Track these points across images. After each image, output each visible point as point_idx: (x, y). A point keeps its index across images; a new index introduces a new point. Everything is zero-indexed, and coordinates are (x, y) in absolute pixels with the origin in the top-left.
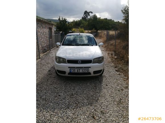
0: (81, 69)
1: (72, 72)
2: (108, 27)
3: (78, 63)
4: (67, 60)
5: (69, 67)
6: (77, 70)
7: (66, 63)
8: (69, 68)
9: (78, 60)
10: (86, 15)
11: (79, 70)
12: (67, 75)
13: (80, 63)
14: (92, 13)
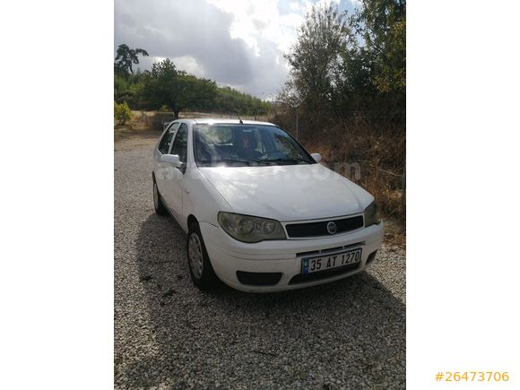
0: (339, 256)
1: (310, 271)
2: (210, 104)
3: (329, 234)
4: (284, 225)
5: (298, 255)
6: (327, 259)
7: (285, 239)
8: (300, 259)
9: (328, 222)
10: (124, 59)
11: (332, 260)
12: (283, 285)
13: (333, 231)
14: (145, 53)
